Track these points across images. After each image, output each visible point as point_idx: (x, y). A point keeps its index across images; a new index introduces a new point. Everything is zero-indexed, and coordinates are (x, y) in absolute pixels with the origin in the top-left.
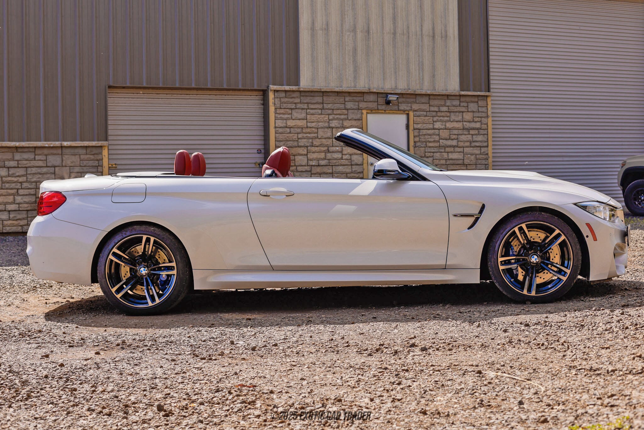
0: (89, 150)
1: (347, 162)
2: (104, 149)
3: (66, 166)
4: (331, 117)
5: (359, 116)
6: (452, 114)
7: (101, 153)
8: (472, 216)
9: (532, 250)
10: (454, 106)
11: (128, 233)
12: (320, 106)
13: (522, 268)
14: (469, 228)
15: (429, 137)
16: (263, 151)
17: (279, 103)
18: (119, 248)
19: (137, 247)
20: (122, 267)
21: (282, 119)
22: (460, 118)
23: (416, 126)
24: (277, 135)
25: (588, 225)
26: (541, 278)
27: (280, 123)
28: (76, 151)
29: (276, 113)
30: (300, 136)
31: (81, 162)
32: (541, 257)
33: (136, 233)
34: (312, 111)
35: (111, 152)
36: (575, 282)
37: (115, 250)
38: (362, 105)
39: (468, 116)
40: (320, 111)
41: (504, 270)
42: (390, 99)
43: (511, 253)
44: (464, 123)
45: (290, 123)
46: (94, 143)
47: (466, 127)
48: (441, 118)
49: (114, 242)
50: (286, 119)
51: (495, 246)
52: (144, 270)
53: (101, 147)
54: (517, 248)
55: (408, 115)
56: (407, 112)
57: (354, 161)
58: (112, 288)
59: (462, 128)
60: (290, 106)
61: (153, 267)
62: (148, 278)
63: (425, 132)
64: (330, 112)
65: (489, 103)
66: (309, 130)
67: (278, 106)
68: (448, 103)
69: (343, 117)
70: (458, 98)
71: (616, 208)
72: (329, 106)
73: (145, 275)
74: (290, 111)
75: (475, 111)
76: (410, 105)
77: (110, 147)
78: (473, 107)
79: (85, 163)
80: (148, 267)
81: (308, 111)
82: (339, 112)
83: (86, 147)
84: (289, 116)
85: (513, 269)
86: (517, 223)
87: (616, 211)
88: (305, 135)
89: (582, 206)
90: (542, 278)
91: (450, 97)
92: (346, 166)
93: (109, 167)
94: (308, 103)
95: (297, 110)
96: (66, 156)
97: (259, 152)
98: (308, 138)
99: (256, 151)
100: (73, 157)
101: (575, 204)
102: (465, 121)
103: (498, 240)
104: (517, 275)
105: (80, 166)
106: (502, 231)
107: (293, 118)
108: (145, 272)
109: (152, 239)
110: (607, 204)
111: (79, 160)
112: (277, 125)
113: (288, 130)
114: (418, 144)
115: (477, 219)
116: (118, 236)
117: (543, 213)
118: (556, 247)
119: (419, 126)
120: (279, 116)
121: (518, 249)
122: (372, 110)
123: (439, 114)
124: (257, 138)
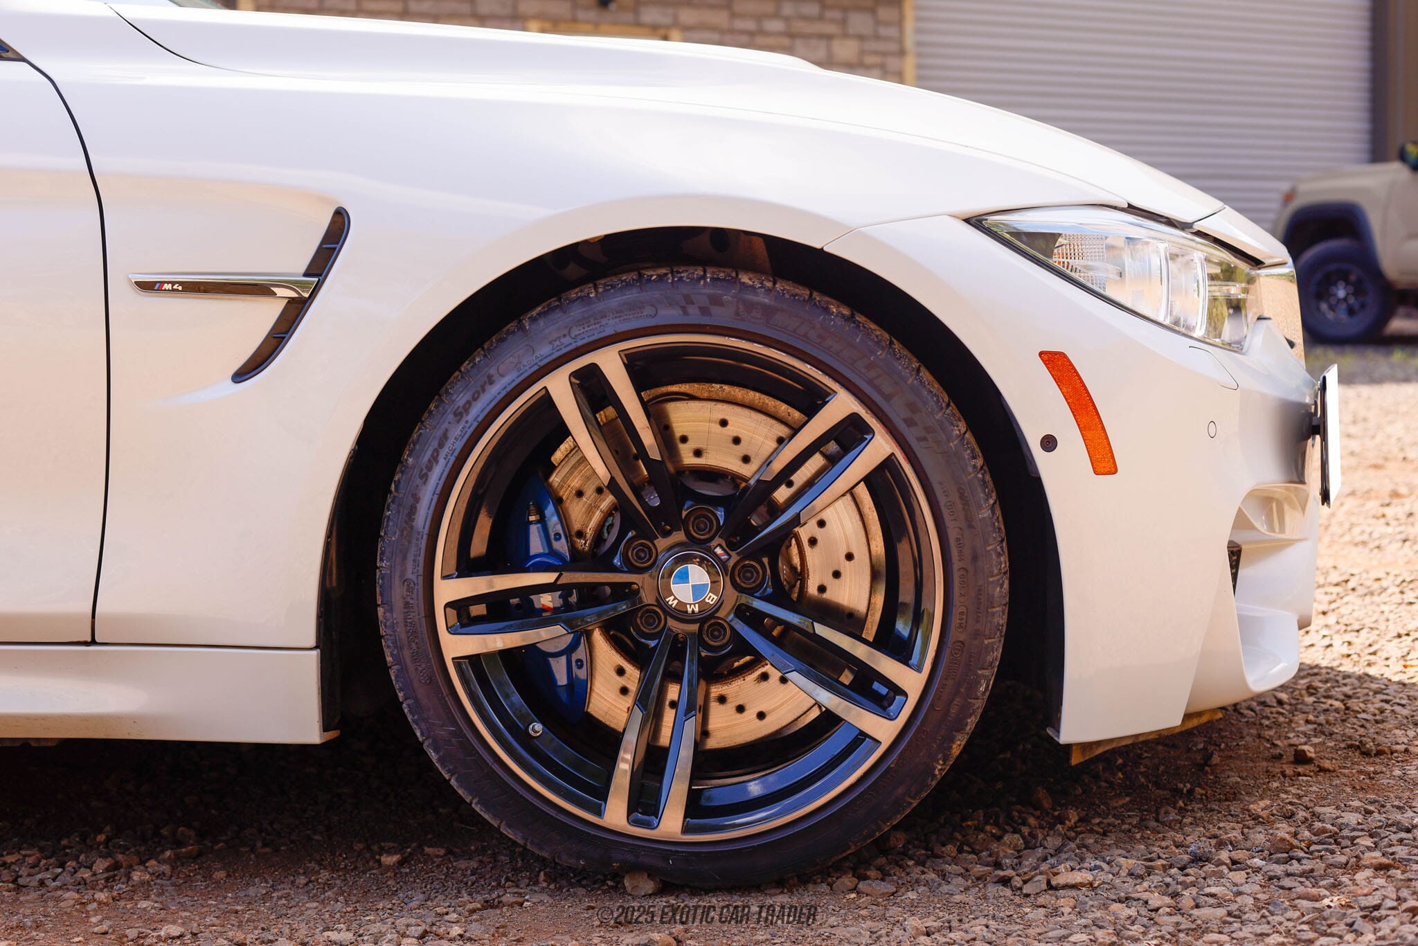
8: (260, 289)
9: (675, 528)
10: (804, 18)
13: (618, 645)
14: (242, 375)
25: (1057, 364)
26: (741, 709)
32: (739, 578)
36: (956, 750)
39: (845, 50)
41: (474, 660)
43: (536, 545)
51: (417, 500)
54: (590, 511)
65: (909, 14)
71: (1256, 263)
75: (866, 33)
78: (860, 22)
85: (548, 655)
86: (568, 344)
87: (1251, 280)
89: (1018, 234)
90: (751, 714)
101: (976, 222)
103: (435, 458)
104: (579, 690)
106: (461, 400)
110: (1199, 234)
115: (295, 311)
117: (745, 279)
118: (845, 505)
121: (597, 516)
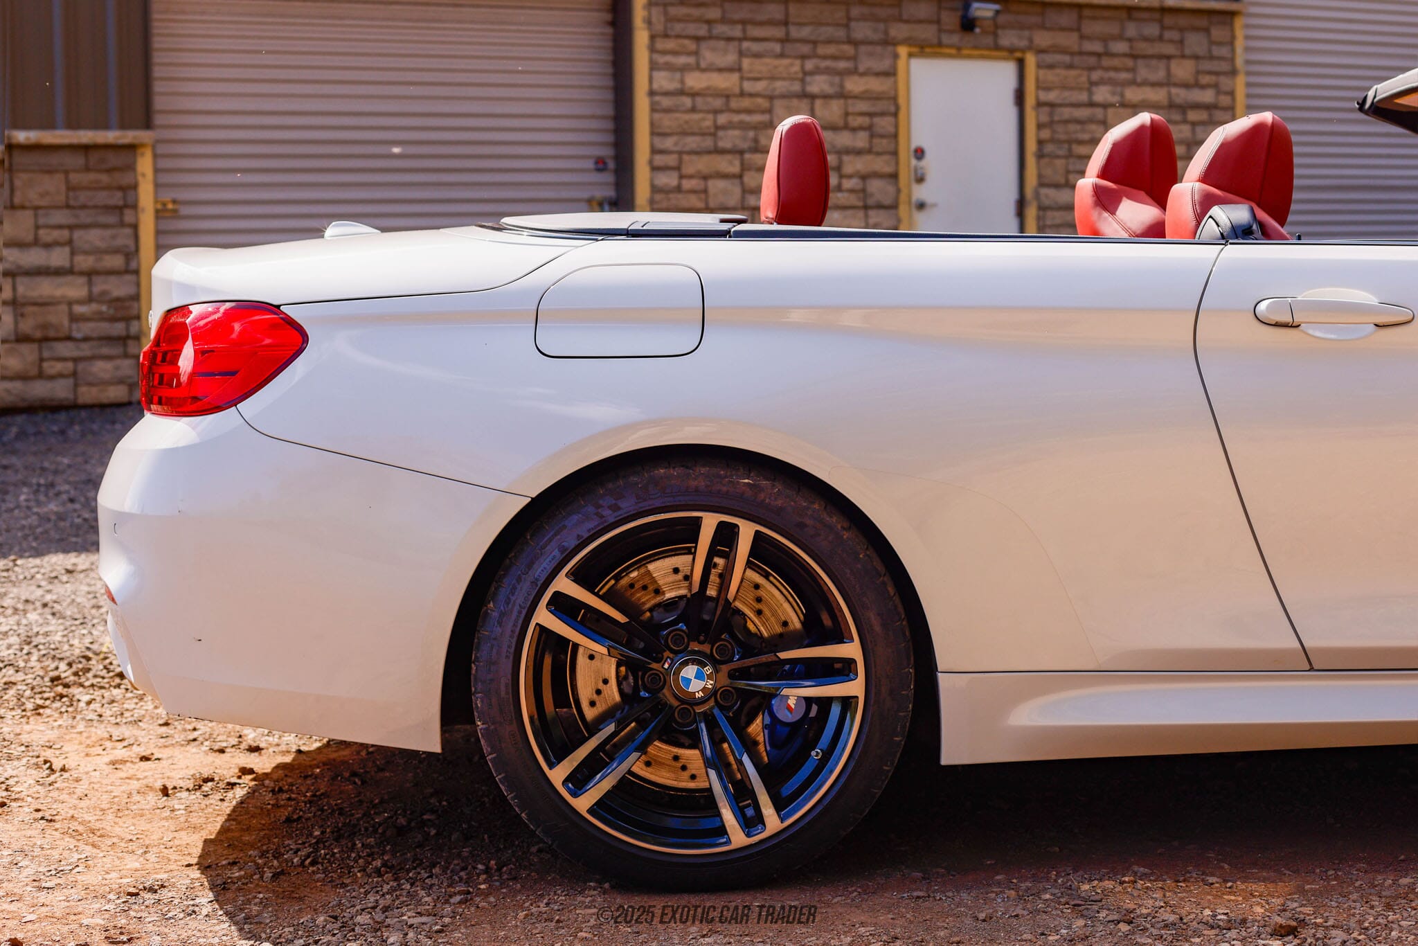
0: (94, 157)
1: (853, 200)
2: (143, 154)
3: (23, 207)
4: (809, 65)
5: (885, 65)
6: (1140, 62)
7: (131, 167)
10: (1146, 39)
11: (627, 505)
12: (779, 32)
15: (1078, 127)
16: (611, 165)
17: (662, 19)
18: (578, 576)
19: (651, 567)
20: (582, 659)
21: (669, 67)
22: (1160, 75)
23: (1044, 96)
24: (657, 116)
27: (664, 81)
28: (54, 159)
29: (652, 49)
30: (722, 119)
31: (71, 194)
33: (668, 501)
34: (756, 47)
35: (163, 163)
37: (564, 584)
38: (897, 31)
39: (1182, 70)
40: (777, 48)
42: (978, 14)
44: (1174, 90)
45: (695, 81)
46: (111, 136)
47: (1178, 101)
48: (1112, 74)
49: (562, 549)
50: (684, 69)
52: (699, 676)
53: (132, 148)
55: (1021, 63)
56: (1018, 55)
57: (872, 195)
58: (551, 766)
59: (1165, 102)
60: (692, 29)
61: (737, 662)
62: (716, 711)
63: (1067, 113)
64: (806, 49)
65: (1240, 33)
66: (746, 103)
67: (659, 27)
68: (1131, 30)
69: (842, 65)
70: (1157, 15)
72: (805, 32)
73: (702, 701)
74: (691, 45)
75: (1201, 53)
76: (1026, 33)
77: (161, 149)
78: (1195, 43)
79: (83, 197)
80: (716, 664)
81: (746, 45)
82: (830, 50)
83: (86, 148)
84: (691, 60)
88: (736, 118)
91: (1136, 14)
92: (850, 212)
93: (157, 211)
94: (744, 22)
95: (712, 43)
96: (24, 176)
97: (600, 165)
98: (743, 126)
99: (590, 164)
100: (46, 178)
102: (1175, 85)
105: (68, 207)
107: (703, 65)
108: (700, 684)
109: (747, 531)
111: (63, 188)
112: (655, 86)
113: (687, 102)
114: (1049, 148)
116: (575, 518)
119: (1052, 96)
120: (661, 59)
122: (922, 47)
123: (1106, 62)
124: (594, 124)
